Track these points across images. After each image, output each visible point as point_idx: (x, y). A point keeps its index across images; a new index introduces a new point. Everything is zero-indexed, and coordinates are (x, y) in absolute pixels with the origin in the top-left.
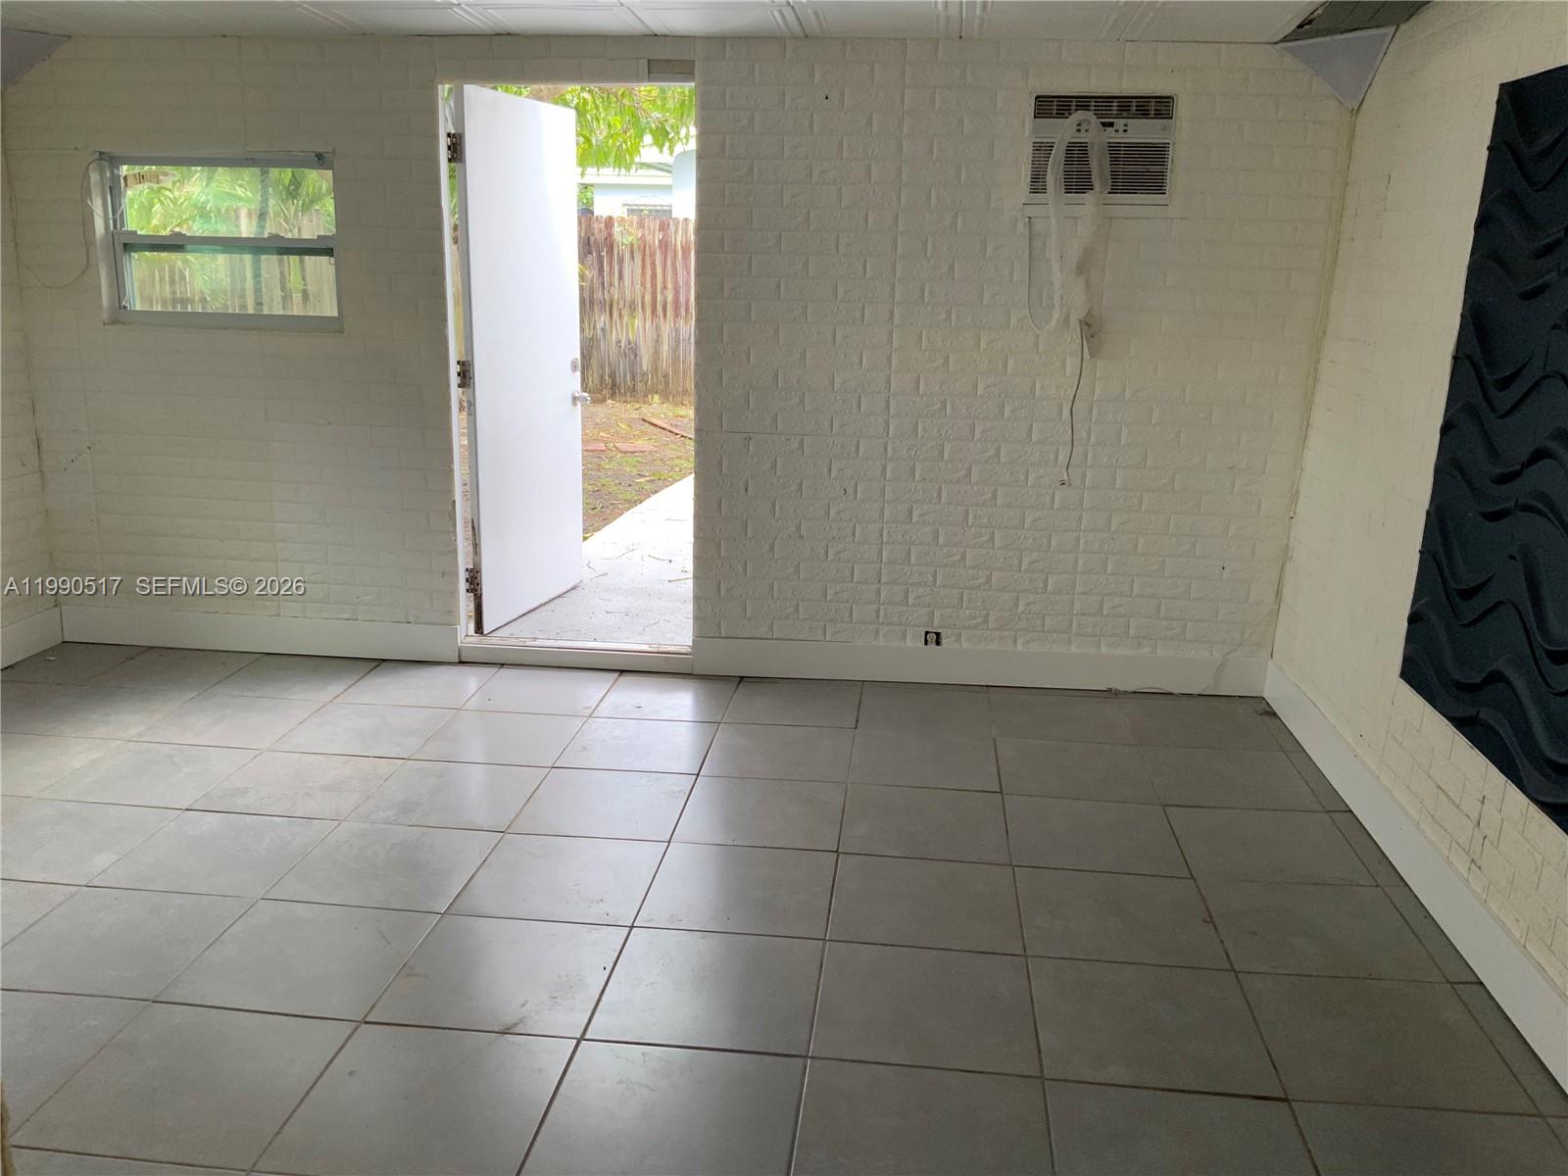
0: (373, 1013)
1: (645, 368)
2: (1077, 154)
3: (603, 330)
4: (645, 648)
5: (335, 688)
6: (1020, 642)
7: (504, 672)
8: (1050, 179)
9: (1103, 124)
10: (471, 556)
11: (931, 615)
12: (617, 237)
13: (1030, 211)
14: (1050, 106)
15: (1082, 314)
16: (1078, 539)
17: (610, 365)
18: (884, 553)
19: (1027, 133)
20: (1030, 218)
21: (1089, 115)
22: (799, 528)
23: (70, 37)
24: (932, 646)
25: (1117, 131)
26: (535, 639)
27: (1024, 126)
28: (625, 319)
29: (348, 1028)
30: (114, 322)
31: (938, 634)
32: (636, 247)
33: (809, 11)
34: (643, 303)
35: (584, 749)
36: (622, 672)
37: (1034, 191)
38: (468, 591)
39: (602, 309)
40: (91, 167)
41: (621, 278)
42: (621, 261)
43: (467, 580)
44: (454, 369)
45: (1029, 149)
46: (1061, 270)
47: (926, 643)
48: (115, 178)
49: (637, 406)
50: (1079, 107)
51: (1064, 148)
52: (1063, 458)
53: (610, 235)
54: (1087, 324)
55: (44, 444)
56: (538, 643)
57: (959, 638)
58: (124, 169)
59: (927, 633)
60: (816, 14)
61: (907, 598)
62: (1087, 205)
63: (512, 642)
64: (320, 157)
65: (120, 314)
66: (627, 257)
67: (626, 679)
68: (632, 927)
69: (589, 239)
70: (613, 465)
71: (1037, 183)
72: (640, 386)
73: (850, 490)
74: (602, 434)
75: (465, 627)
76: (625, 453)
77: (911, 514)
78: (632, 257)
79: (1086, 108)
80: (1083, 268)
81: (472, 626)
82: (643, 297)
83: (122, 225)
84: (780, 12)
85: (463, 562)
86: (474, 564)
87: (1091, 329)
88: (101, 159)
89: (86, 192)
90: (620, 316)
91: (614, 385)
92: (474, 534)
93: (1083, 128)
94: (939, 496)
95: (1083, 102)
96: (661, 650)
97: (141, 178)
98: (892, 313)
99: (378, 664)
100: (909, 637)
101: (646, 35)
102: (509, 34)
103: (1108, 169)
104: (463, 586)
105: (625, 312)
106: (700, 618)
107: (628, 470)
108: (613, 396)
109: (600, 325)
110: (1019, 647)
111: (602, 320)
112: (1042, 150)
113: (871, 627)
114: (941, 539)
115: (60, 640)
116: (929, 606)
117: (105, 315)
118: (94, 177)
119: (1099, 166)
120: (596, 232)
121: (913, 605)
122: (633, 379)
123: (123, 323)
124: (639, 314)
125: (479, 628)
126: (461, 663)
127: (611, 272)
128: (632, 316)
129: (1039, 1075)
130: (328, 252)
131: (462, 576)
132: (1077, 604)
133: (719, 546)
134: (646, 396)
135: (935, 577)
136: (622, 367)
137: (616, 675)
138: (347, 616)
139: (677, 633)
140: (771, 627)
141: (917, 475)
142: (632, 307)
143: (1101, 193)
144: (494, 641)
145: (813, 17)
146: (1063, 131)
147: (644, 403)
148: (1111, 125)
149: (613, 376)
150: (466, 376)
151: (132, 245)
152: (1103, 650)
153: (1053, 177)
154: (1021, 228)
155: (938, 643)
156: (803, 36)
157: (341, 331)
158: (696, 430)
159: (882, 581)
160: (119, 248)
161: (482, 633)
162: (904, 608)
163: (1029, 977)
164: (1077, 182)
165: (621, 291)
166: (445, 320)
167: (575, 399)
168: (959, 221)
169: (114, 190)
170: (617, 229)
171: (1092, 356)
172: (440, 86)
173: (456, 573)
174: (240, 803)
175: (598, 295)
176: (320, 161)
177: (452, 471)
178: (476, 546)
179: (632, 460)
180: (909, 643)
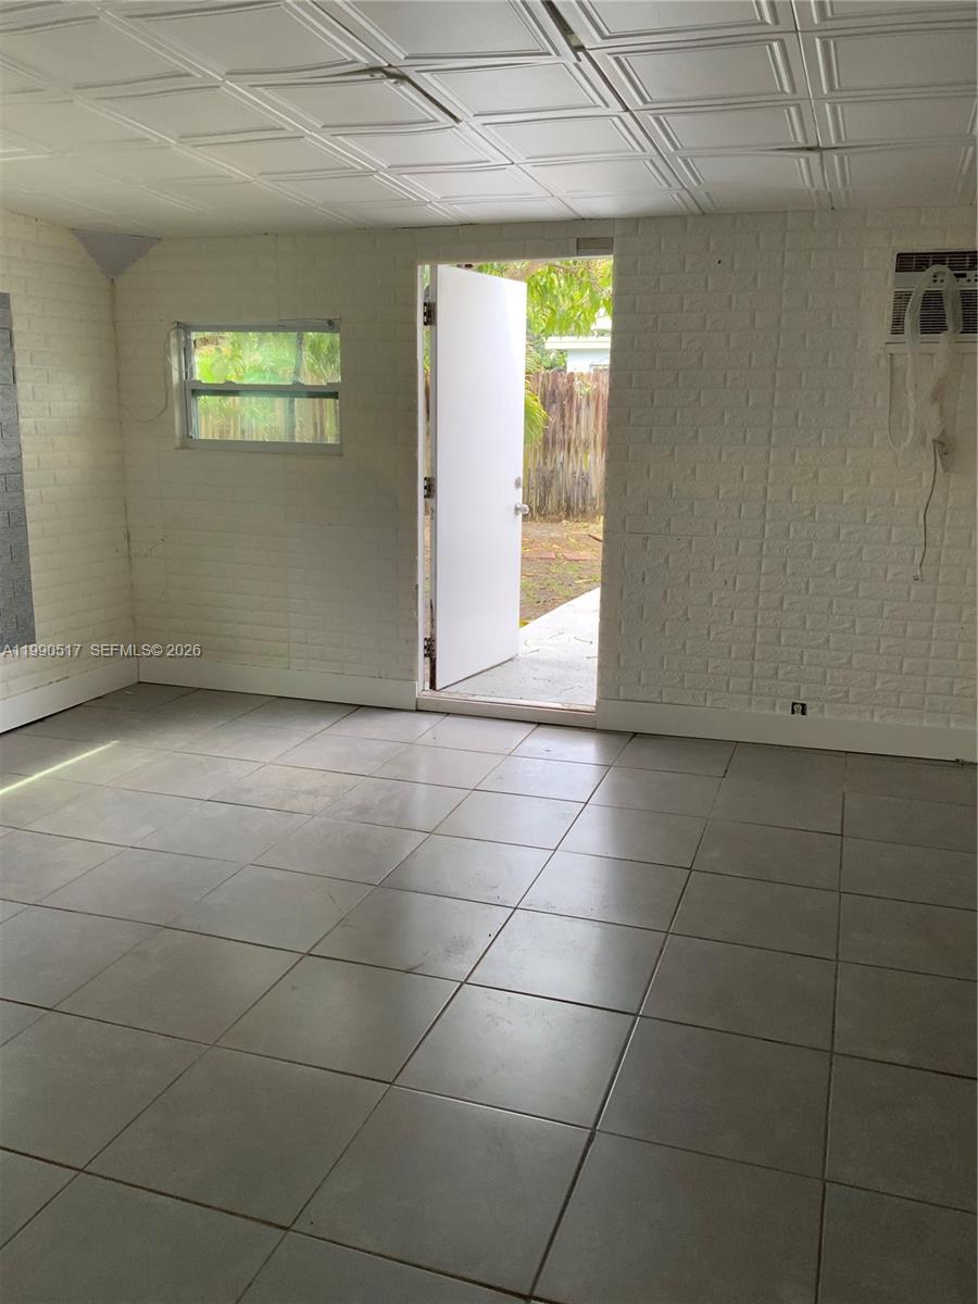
0: (317, 947)
1: (594, 494)
2: (932, 301)
3: (562, 464)
4: (559, 706)
5: (324, 724)
6: (877, 714)
7: (449, 719)
8: (907, 321)
9: (958, 276)
10: (429, 629)
11: (798, 689)
12: (577, 389)
13: (891, 349)
14: (908, 262)
15: (936, 435)
16: (931, 628)
17: (566, 493)
18: (758, 635)
19: (890, 285)
20: (891, 355)
21: (944, 268)
22: (686, 613)
23: (160, 239)
24: (798, 715)
25: (969, 280)
26: (474, 695)
27: (886, 279)
28: (580, 454)
29: (297, 957)
30: (183, 447)
31: (803, 705)
32: (591, 397)
33: (702, 192)
34: (595, 441)
35: (501, 778)
36: (539, 724)
37: (895, 332)
38: (425, 655)
39: (562, 447)
40: (171, 334)
41: (578, 421)
42: (579, 409)
43: (425, 647)
44: (421, 484)
45: (891, 298)
46: (916, 397)
47: (793, 712)
48: (187, 342)
49: (586, 524)
50: (934, 262)
51: (921, 295)
52: (918, 557)
53: (571, 387)
54: (942, 444)
55: (132, 538)
56: (476, 698)
57: (822, 710)
58: (194, 336)
59: (794, 704)
60: (707, 194)
61: (777, 673)
62: (942, 343)
63: (456, 696)
64: (330, 323)
65: (188, 442)
66: (584, 406)
67: (541, 730)
68: (516, 908)
69: (554, 391)
70: (560, 570)
71: (897, 325)
72: (589, 508)
73: (730, 583)
74: (555, 546)
75: (421, 683)
76: (570, 561)
77: (782, 603)
78: (588, 405)
79: (942, 262)
80: (937, 395)
81: (428, 684)
82: (595, 437)
83: (192, 375)
84: (678, 195)
85: (422, 633)
86: (431, 635)
87: (945, 448)
88: (178, 327)
89: (167, 352)
90: (576, 452)
91: (569, 507)
92: (432, 611)
93: (939, 279)
94: (807, 588)
95: (939, 258)
96: (572, 708)
97: (206, 341)
98: (769, 435)
99: (357, 708)
100: (777, 708)
101: (576, 220)
102: (471, 224)
103: (960, 312)
104: (421, 651)
105: (580, 449)
106: (603, 683)
107: (571, 573)
108: (567, 517)
109: (560, 459)
110: (876, 719)
111: (561, 456)
112: (902, 298)
113: (745, 696)
114: (808, 624)
115: (136, 681)
116: (797, 681)
117: (178, 443)
118: (173, 341)
119: (952, 312)
120: (560, 385)
121: (782, 680)
122: (584, 503)
123: (190, 449)
124: (591, 450)
125: (433, 685)
126: (418, 711)
127: (571, 417)
128: (586, 453)
129: (829, 1049)
130: (334, 395)
131: (421, 644)
132: (929, 685)
133: (620, 626)
134: (594, 517)
135: (802, 657)
136: (577, 493)
137: (534, 726)
138: (335, 671)
139: (584, 695)
140: (661, 693)
141: (788, 570)
142: (586, 446)
143: (954, 332)
144: (442, 695)
145: (706, 198)
146: (920, 282)
147: (592, 522)
148: (964, 276)
149: (568, 500)
150: (430, 489)
151: (198, 390)
152: (952, 725)
153: (911, 318)
154: (884, 363)
155: (803, 713)
156: (700, 213)
157: (341, 455)
158: (605, 532)
159: (756, 658)
160: (189, 393)
161: (435, 689)
162: (774, 682)
163: (836, 977)
164: (932, 322)
165: (578, 433)
166: (416, 445)
167: (517, 509)
168: (830, 358)
169: (187, 351)
170: (577, 383)
171: (945, 471)
172: (419, 267)
173: (416, 640)
174: (245, 798)
175: (559, 436)
176: (331, 326)
177: (416, 561)
178: (433, 620)
179: (576, 566)
180: (778, 712)
